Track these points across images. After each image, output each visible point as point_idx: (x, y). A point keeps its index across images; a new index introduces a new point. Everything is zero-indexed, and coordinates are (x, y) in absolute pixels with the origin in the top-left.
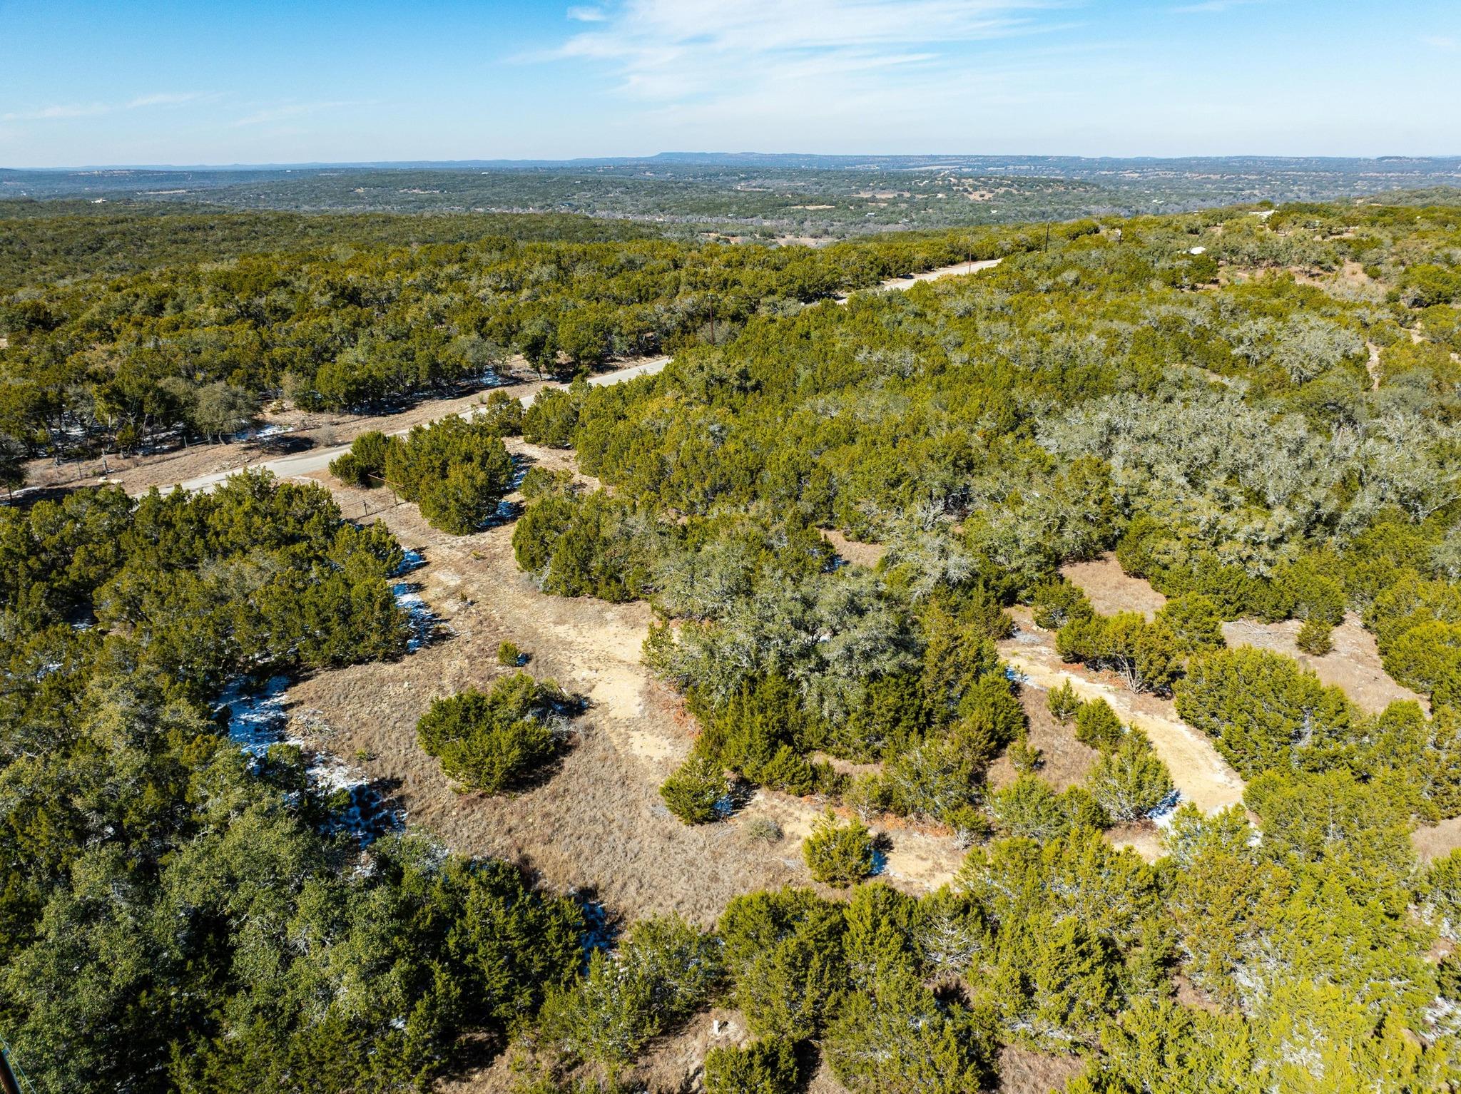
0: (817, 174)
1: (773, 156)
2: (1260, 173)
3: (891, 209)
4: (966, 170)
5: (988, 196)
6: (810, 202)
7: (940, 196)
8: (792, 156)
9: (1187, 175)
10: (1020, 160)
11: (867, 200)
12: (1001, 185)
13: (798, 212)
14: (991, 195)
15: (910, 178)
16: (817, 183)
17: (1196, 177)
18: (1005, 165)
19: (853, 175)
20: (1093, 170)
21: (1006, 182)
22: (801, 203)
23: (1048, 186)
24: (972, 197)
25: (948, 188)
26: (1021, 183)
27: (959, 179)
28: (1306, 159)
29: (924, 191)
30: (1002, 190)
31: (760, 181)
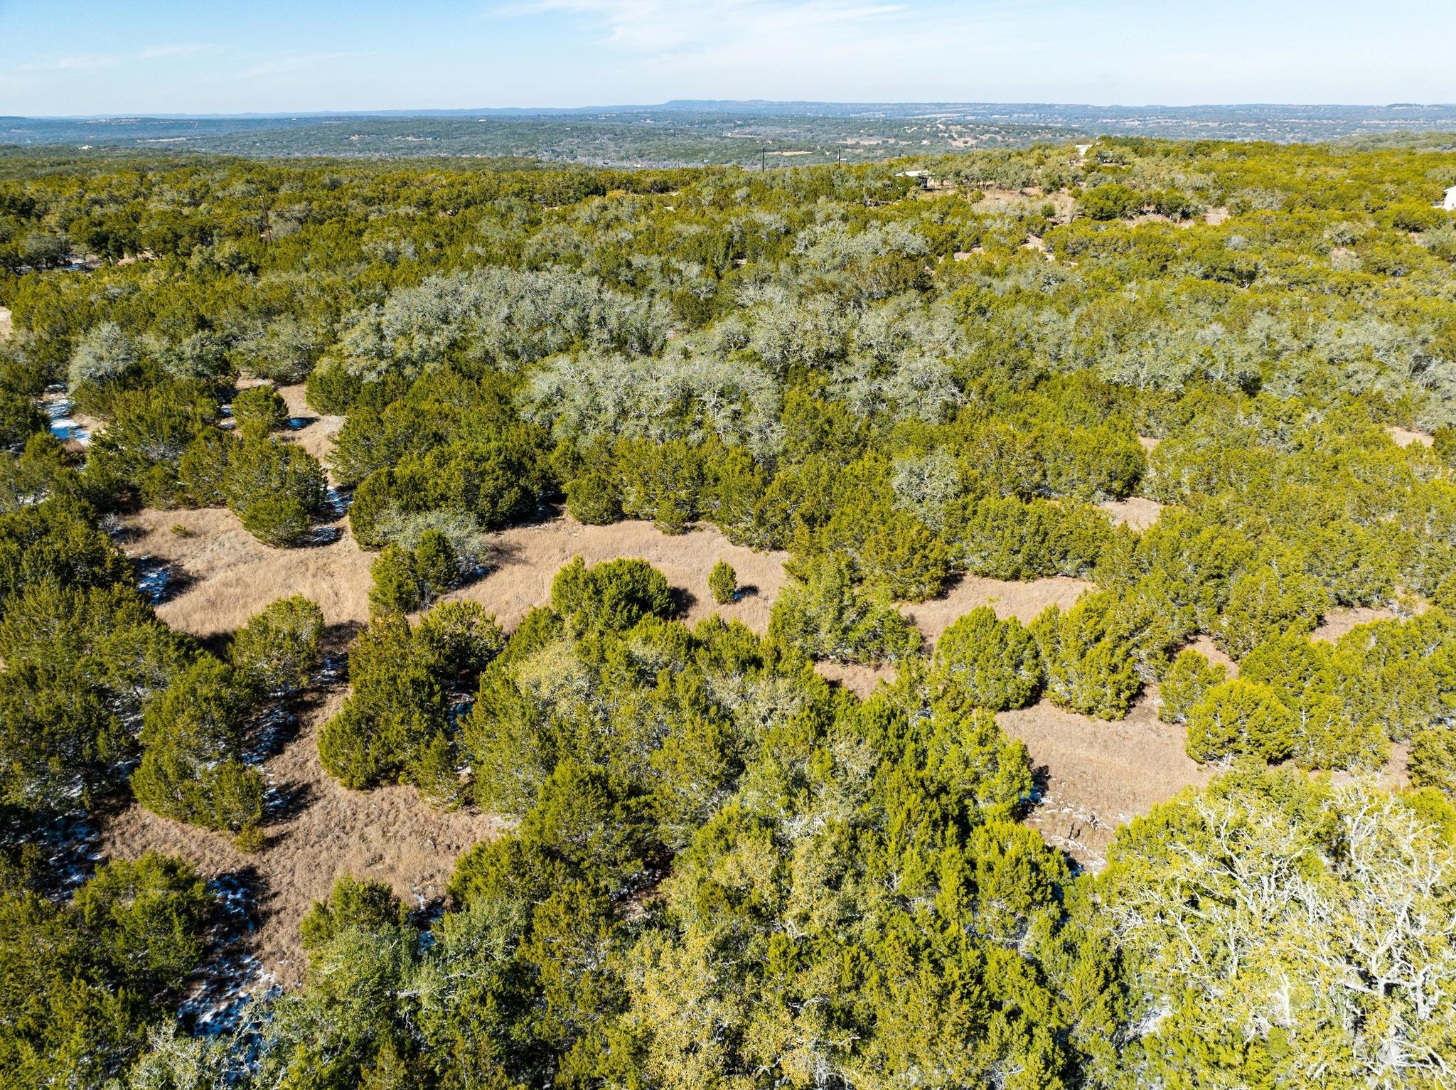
0: (812, 121)
1: (781, 104)
2: (1258, 121)
3: (866, 155)
5: (972, 142)
6: (789, 148)
7: (925, 142)
8: (800, 103)
9: (1187, 123)
10: (1026, 108)
11: (847, 147)
12: (987, 132)
13: (773, 157)
14: (974, 142)
15: (901, 124)
16: (809, 130)
17: (1195, 124)
19: (847, 122)
20: (1094, 118)
21: (993, 129)
22: (780, 149)
23: (1035, 133)
24: (954, 143)
25: (934, 135)
26: (1008, 129)
27: (947, 125)
28: (1315, 107)
29: (911, 138)
30: (986, 137)
31: (754, 128)
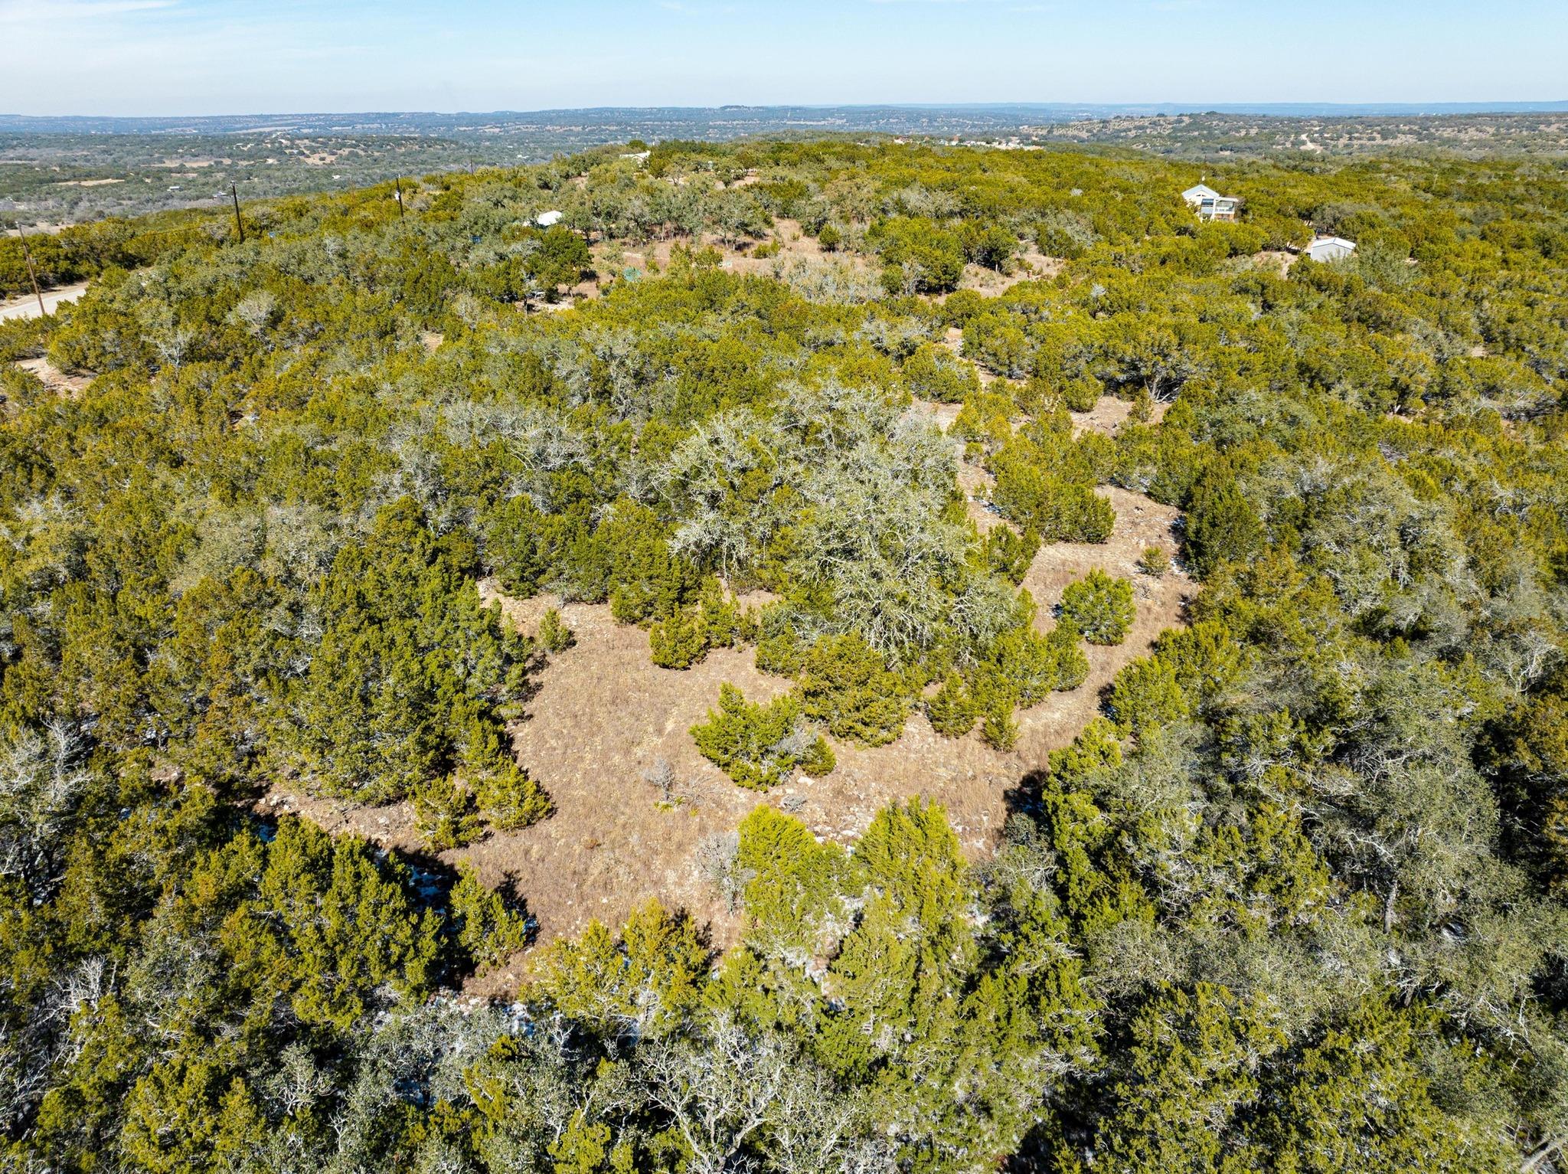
0: (106, 140)
1: (49, 120)
2: (619, 124)
3: (202, 180)
4: (305, 131)
5: (329, 159)
6: (89, 176)
7: (270, 161)
8: (75, 119)
9: (549, 127)
10: (368, 117)
11: (170, 171)
12: (345, 145)
13: (69, 189)
14: (333, 158)
15: (231, 141)
16: (105, 152)
17: (558, 130)
18: (352, 124)
19: (156, 139)
20: (450, 126)
21: (349, 142)
22: (74, 177)
23: (400, 145)
24: (310, 161)
25: (279, 152)
26: (366, 141)
27: (292, 140)
28: (659, 110)
29: (250, 156)
30: (345, 152)
31: (21, 151)
